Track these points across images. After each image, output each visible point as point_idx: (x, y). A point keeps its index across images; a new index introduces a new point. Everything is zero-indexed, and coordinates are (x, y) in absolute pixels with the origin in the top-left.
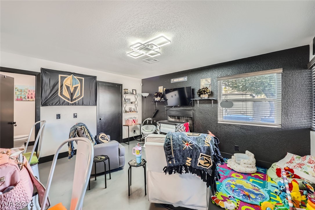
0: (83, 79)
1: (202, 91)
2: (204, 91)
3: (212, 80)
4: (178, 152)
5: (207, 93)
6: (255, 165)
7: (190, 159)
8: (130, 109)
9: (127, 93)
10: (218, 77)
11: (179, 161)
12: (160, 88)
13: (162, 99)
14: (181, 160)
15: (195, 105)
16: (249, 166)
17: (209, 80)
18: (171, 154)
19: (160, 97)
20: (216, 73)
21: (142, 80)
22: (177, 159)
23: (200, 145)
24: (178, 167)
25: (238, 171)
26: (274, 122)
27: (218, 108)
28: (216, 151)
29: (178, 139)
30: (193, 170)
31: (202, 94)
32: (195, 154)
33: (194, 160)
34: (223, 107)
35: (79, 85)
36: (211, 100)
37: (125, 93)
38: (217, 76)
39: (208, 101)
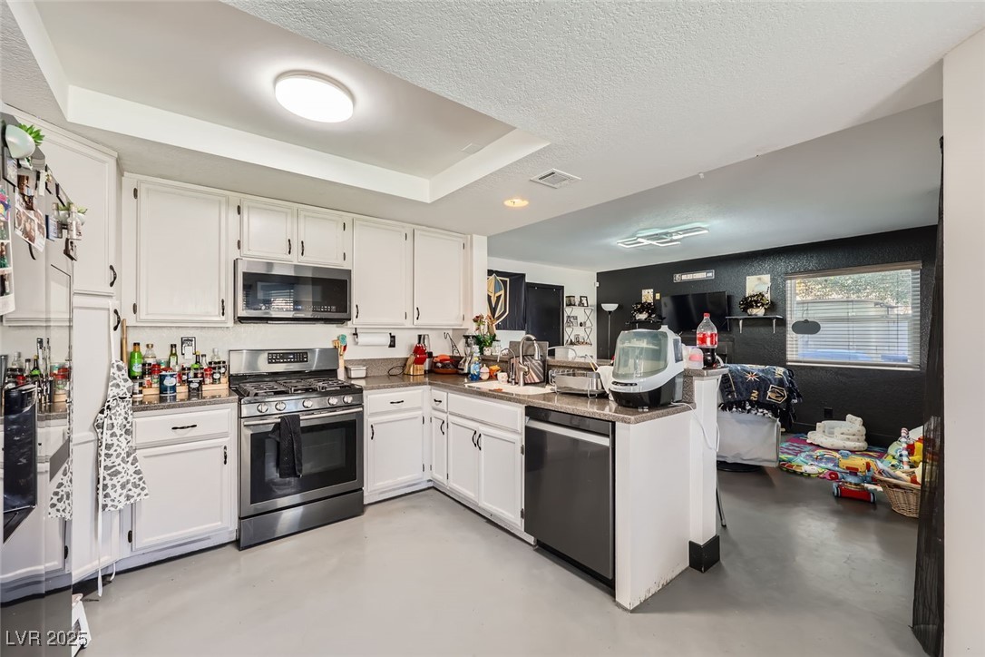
0: (508, 279)
1: (751, 301)
2: (756, 302)
3: (773, 280)
4: (740, 385)
5: (763, 305)
6: (864, 437)
7: (757, 393)
8: (577, 337)
9: (574, 305)
10: (786, 274)
11: (742, 395)
12: (645, 292)
13: (653, 316)
14: (744, 394)
15: (735, 329)
16: (851, 437)
17: (767, 278)
18: (731, 386)
19: (647, 312)
20: (782, 265)
21: (598, 274)
22: (740, 393)
23: (770, 377)
24: (740, 402)
25: (829, 446)
26: (906, 361)
27: (788, 336)
28: (791, 382)
29: (738, 370)
30: (761, 404)
31: (752, 307)
32: (763, 386)
33: (762, 393)
34: (797, 332)
35: (502, 292)
36: (771, 319)
37: (570, 304)
38: (784, 270)
39: (765, 321)
